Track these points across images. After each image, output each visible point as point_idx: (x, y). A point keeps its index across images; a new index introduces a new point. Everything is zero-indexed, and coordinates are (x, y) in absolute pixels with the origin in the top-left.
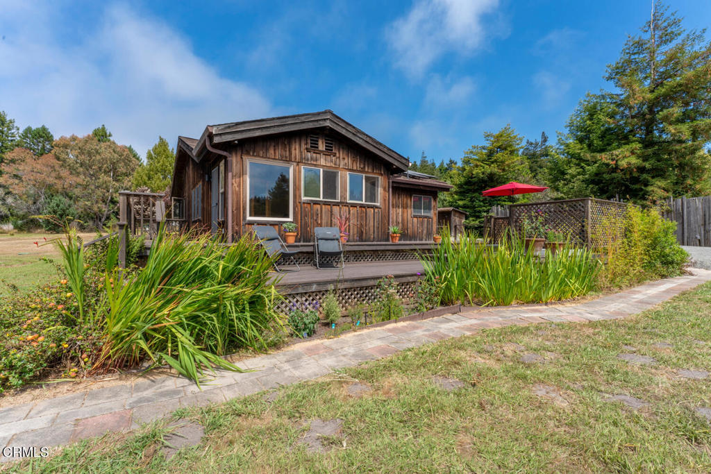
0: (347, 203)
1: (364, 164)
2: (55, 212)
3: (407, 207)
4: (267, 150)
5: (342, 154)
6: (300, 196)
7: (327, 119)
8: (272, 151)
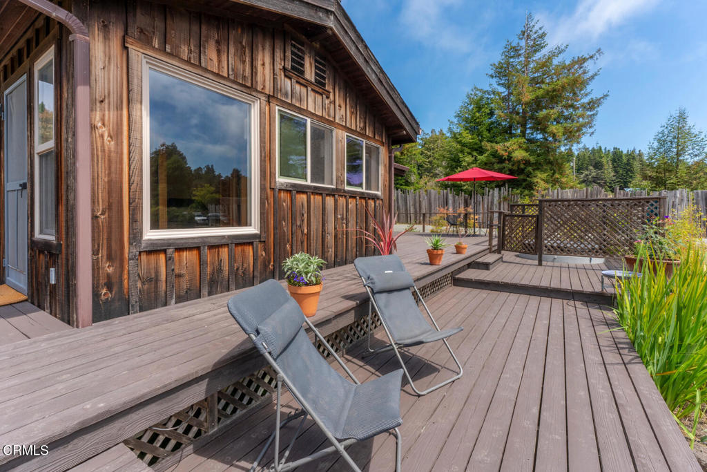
0: (345, 191)
1: (365, 123)
4: (201, 47)
5: (337, 97)
6: (272, 175)
7: (332, 12)
8: (212, 54)
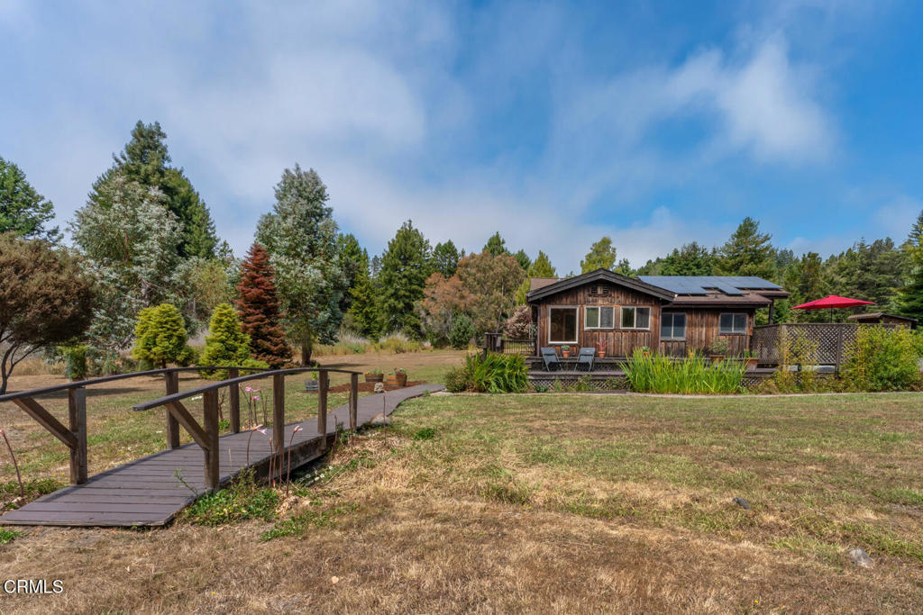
0: (620, 329)
1: (636, 300)
2: (459, 330)
3: (713, 325)
4: (562, 299)
5: (616, 295)
6: (584, 326)
7: (601, 274)
8: (564, 300)
